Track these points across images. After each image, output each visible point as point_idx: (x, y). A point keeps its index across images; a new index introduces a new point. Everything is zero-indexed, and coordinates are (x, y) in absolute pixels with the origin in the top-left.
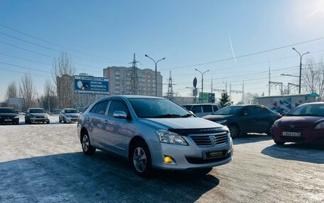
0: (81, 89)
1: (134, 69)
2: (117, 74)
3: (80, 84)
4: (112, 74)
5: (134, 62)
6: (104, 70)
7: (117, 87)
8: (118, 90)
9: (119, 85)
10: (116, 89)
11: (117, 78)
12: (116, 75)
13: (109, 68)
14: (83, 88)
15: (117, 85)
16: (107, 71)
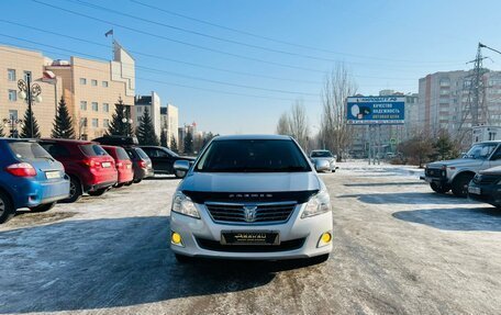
0: (357, 118)
1: (479, 73)
2: (444, 84)
3: (355, 110)
4: (434, 87)
5: (479, 60)
6: (421, 80)
7: (444, 110)
8: (446, 114)
9: (447, 105)
10: (441, 113)
11: (445, 92)
12: (443, 88)
13: (429, 77)
14: (360, 116)
15: (442, 105)
16: (426, 82)
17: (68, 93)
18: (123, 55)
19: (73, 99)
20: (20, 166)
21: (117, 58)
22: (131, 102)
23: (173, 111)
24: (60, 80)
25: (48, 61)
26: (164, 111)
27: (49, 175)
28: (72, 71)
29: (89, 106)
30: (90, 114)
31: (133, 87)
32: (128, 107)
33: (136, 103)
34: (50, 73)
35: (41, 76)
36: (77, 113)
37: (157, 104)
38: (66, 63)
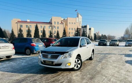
17: (66, 26)
18: (79, 16)
19: (67, 28)
20: (33, 44)
21: (78, 17)
22: (81, 27)
23: (92, 29)
24: (64, 23)
25: (62, 19)
26: (90, 29)
27: (39, 46)
28: (67, 21)
29: (71, 29)
30: (71, 31)
31: (81, 23)
32: (80, 29)
33: (82, 28)
34: (63, 22)
35: (61, 23)
36: (68, 31)
37: (88, 28)
38: (66, 19)
